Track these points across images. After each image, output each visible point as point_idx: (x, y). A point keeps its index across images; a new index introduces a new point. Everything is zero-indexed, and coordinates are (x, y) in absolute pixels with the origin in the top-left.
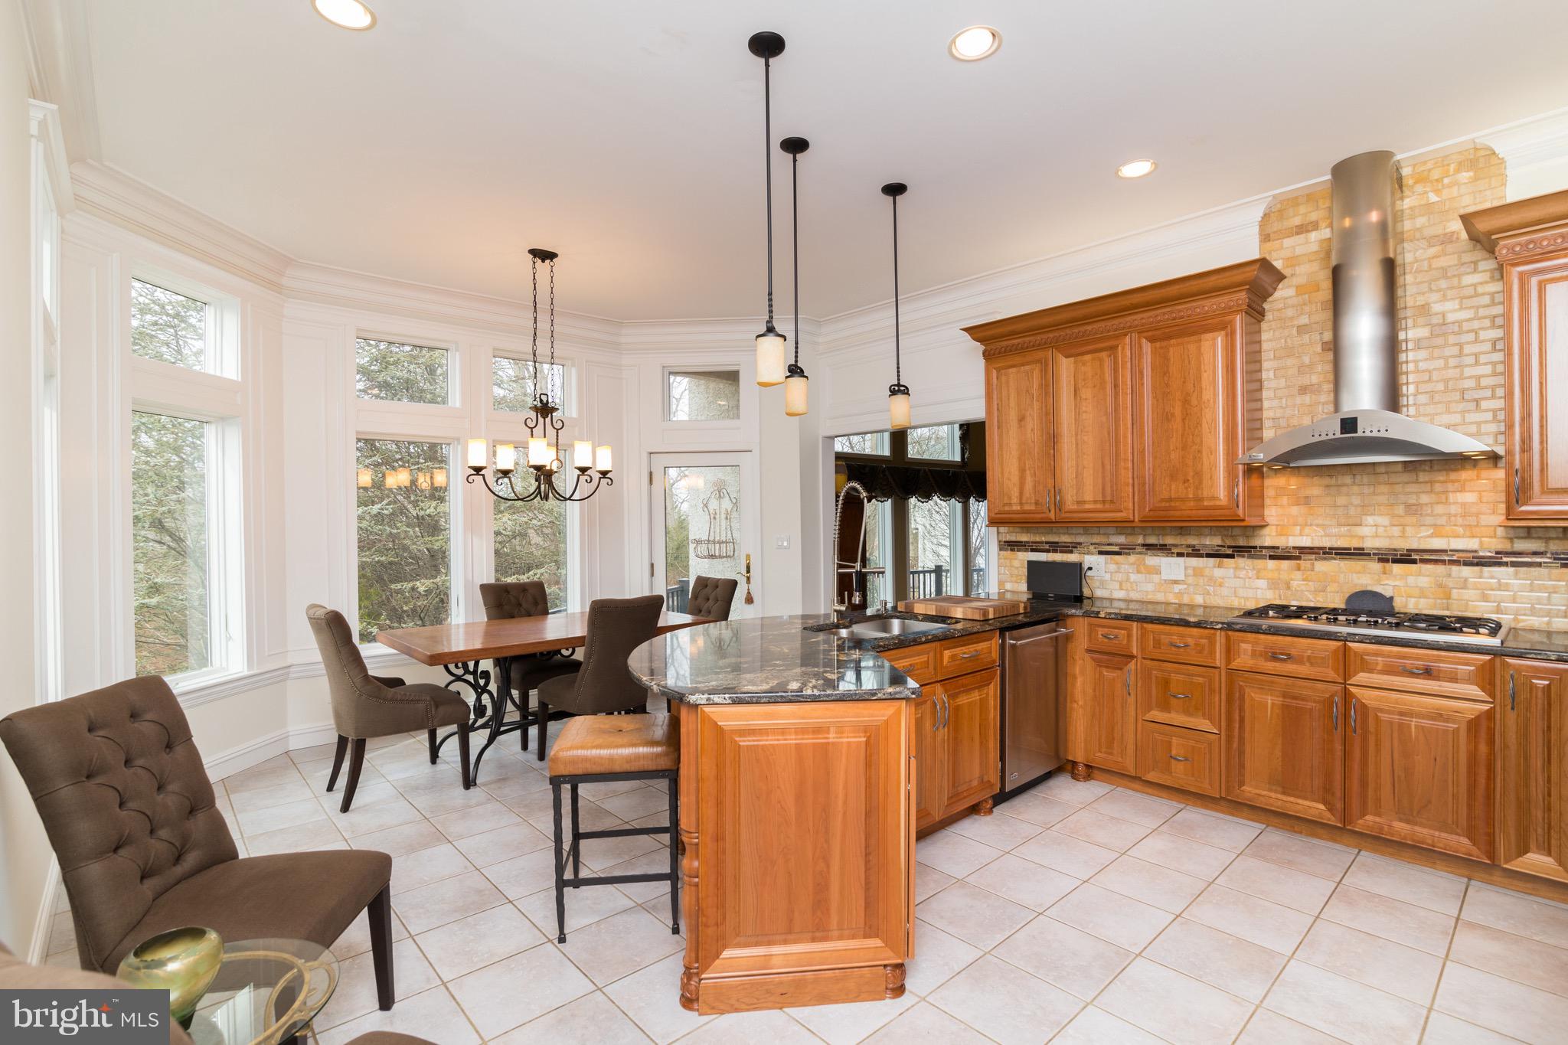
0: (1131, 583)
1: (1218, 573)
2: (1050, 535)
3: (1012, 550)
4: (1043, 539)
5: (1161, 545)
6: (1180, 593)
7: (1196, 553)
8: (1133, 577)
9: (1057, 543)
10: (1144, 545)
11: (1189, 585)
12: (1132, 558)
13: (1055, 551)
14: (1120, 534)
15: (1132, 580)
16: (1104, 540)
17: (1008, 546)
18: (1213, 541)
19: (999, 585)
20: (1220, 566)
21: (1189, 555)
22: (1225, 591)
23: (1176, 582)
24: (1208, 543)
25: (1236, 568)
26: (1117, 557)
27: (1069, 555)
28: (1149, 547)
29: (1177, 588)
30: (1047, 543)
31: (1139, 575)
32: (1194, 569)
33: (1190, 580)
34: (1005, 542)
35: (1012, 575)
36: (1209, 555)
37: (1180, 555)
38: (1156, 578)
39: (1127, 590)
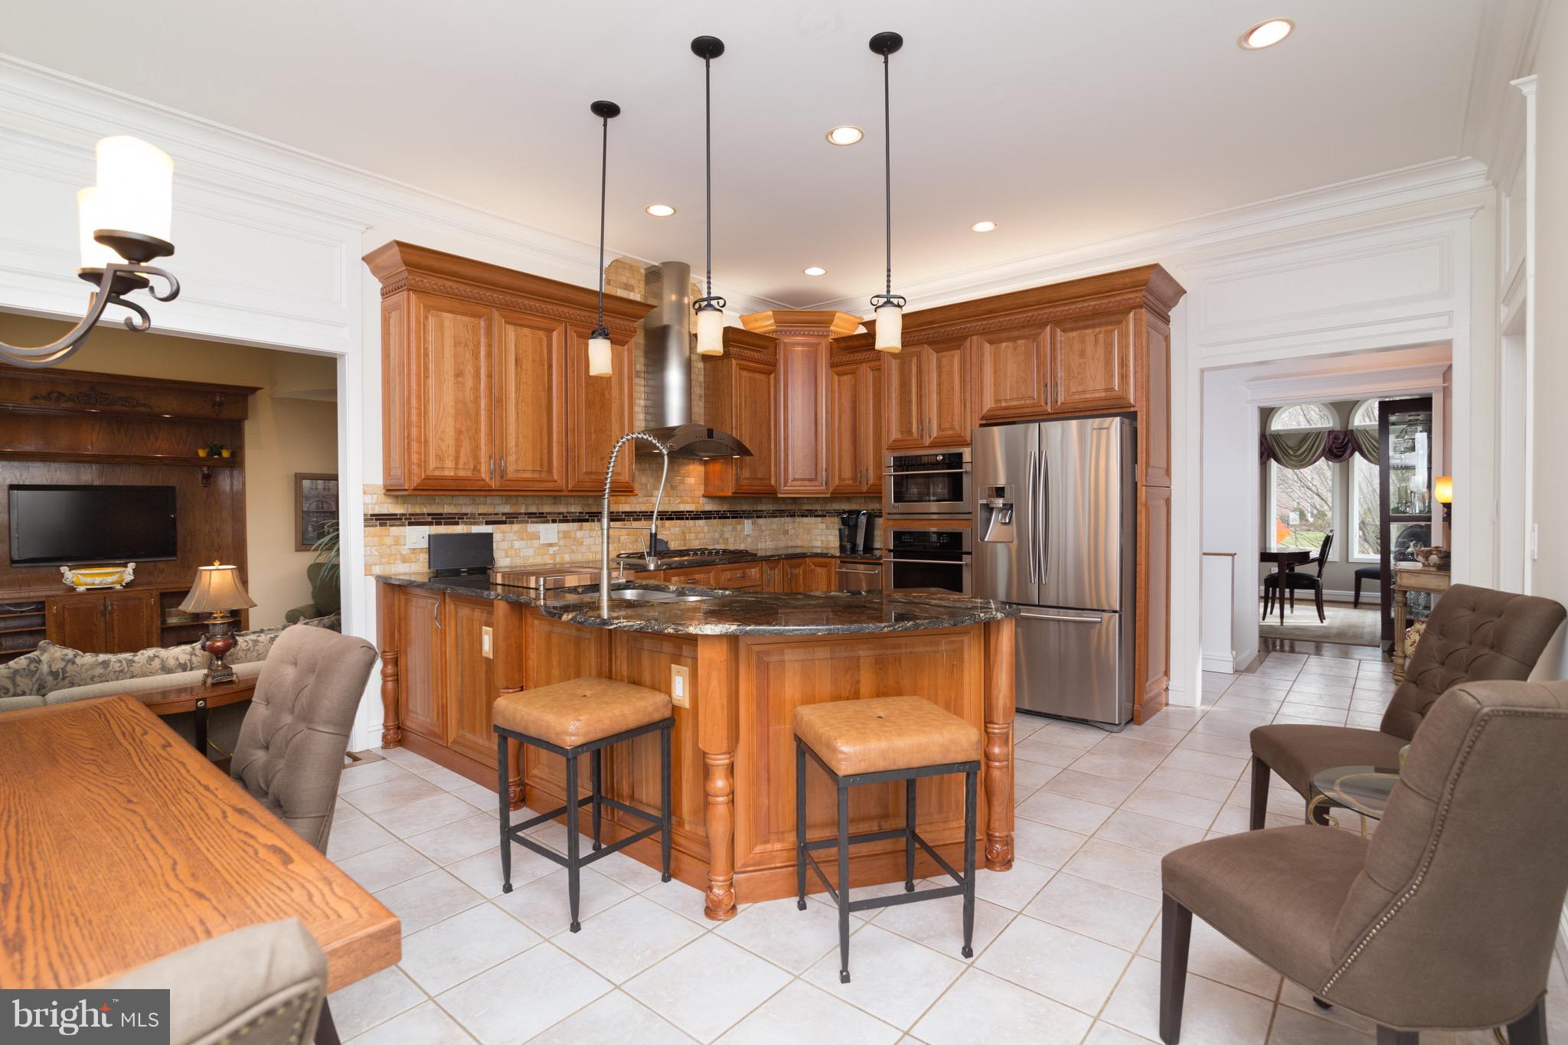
0: (516, 550)
1: (579, 534)
2: (434, 506)
3: (381, 525)
4: (425, 511)
5: (540, 513)
6: (554, 555)
7: (565, 520)
8: (517, 544)
9: (441, 514)
10: (525, 514)
11: (560, 546)
12: (516, 527)
13: (439, 524)
14: (506, 504)
15: (516, 547)
16: (490, 510)
17: (376, 520)
18: (575, 509)
19: (366, 569)
20: (581, 529)
21: (561, 521)
22: (583, 549)
23: (551, 545)
24: (573, 510)
25: (591, 530)
26: (503, 526)
27: (455, 527)
28: (531, 515)
29: (551, 550)
30: (429, 514)
31: (522, 542)
32: (564, 532)
33: (562, 543)
34: (371, 515)
35: (381, 556)
36: (574, 521)
37: (554, 521)
38: (536, 543)
39: (512, 557)
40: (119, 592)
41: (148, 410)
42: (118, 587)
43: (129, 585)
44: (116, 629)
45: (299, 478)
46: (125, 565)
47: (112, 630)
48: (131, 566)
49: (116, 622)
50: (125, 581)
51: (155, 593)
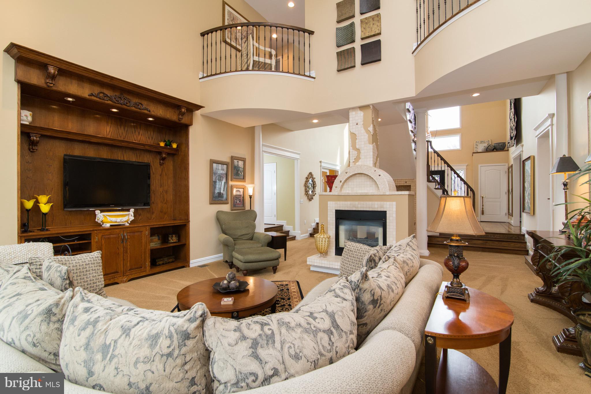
40: (127, 227)
41: (148, 112)
42: (127, 224)
43: (132, 222)
44: (128, 251)
45: (212, 162)
46: (128, 210)
47: (127, 252)
48: (132, 210)
49: (129, 247)
50: (130, 220)
51: (148, 228)
